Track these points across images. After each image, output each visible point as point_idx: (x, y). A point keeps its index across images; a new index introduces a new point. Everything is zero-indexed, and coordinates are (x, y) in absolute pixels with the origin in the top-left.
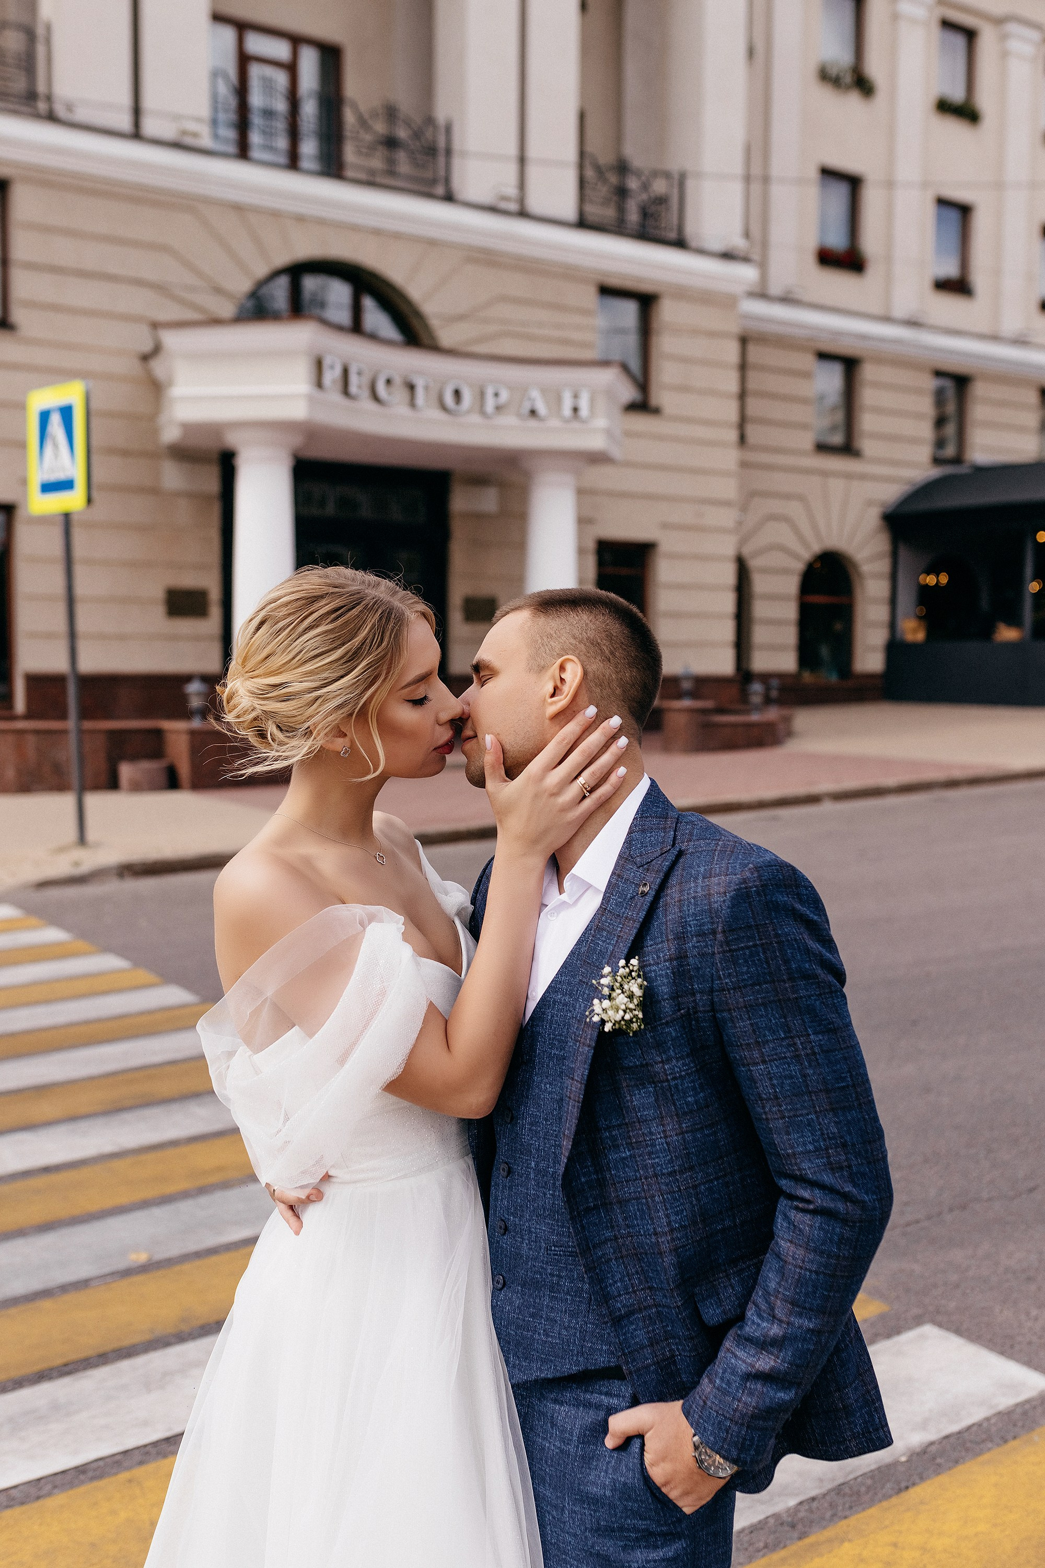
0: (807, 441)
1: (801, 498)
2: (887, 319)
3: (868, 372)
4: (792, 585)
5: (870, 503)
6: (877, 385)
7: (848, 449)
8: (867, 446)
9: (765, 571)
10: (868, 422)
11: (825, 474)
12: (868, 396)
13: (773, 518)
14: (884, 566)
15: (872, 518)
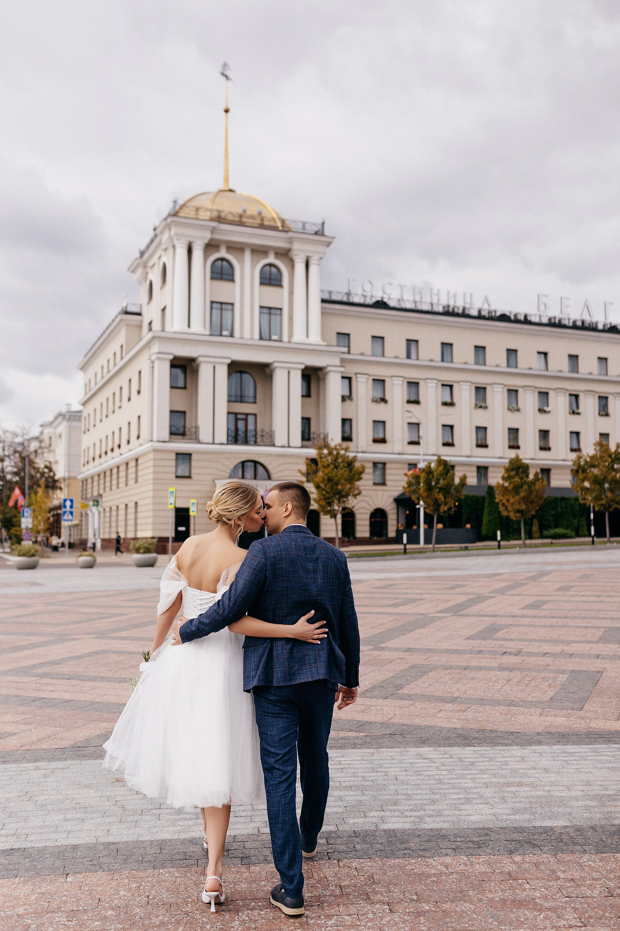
0: (371, 483)
1: (370, 496)
2: (394, 454)
3: (388, 466)
4: (368, 516)
5: (390, 496)
6: (390, 469)
7: (384, 484)
8: (388, 483)
9: (360, 513)
10: (388, 477)
11: (376, 490)
12: (388, 472)
13: (361, 501)
14: (395, 511)
15: (391, 500)
